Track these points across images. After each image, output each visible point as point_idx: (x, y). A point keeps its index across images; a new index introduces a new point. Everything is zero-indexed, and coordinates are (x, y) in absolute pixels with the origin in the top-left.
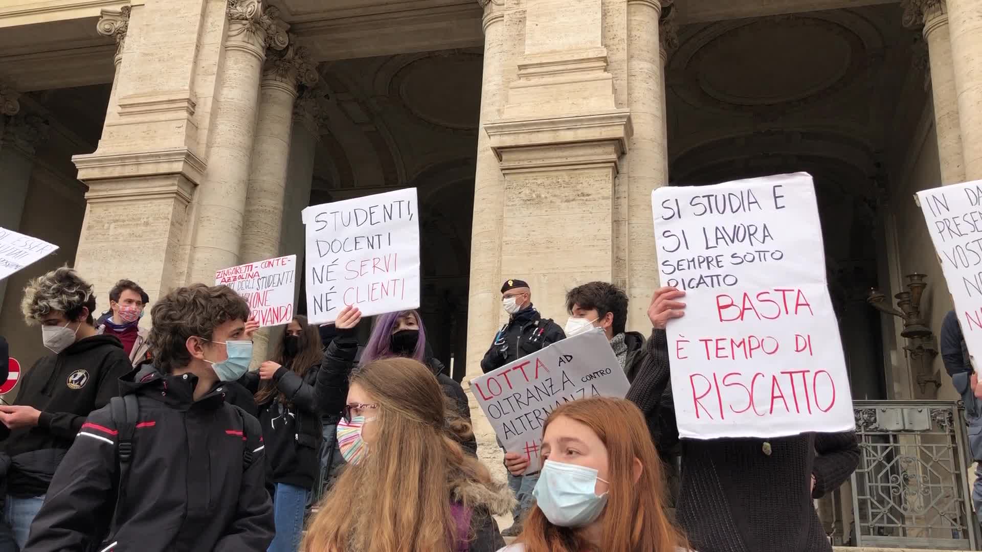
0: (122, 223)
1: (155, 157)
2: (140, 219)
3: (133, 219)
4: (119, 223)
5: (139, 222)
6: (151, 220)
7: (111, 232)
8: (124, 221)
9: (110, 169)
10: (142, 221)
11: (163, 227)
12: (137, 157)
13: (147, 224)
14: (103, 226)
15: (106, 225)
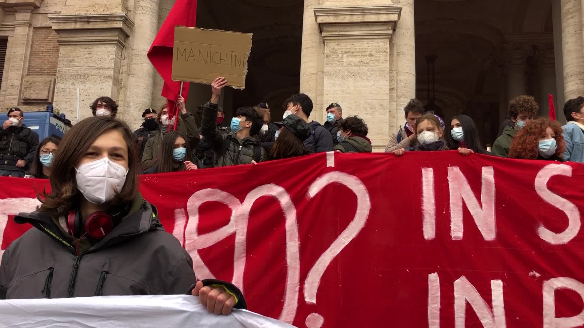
0: (351, 54)
1: (377, 10)
2: (365, 51)
3: (360, 52)
4: (349, 54)
5: (365, 54)
6: (374, 52)
7: (345, 60)
8: (353, 53)
9: (342, 17)
10: (368, 53)
11: (384, 58)
12: (363, 10)
13: (371, 55)
14: (338, 56)
15: (340, 55)
